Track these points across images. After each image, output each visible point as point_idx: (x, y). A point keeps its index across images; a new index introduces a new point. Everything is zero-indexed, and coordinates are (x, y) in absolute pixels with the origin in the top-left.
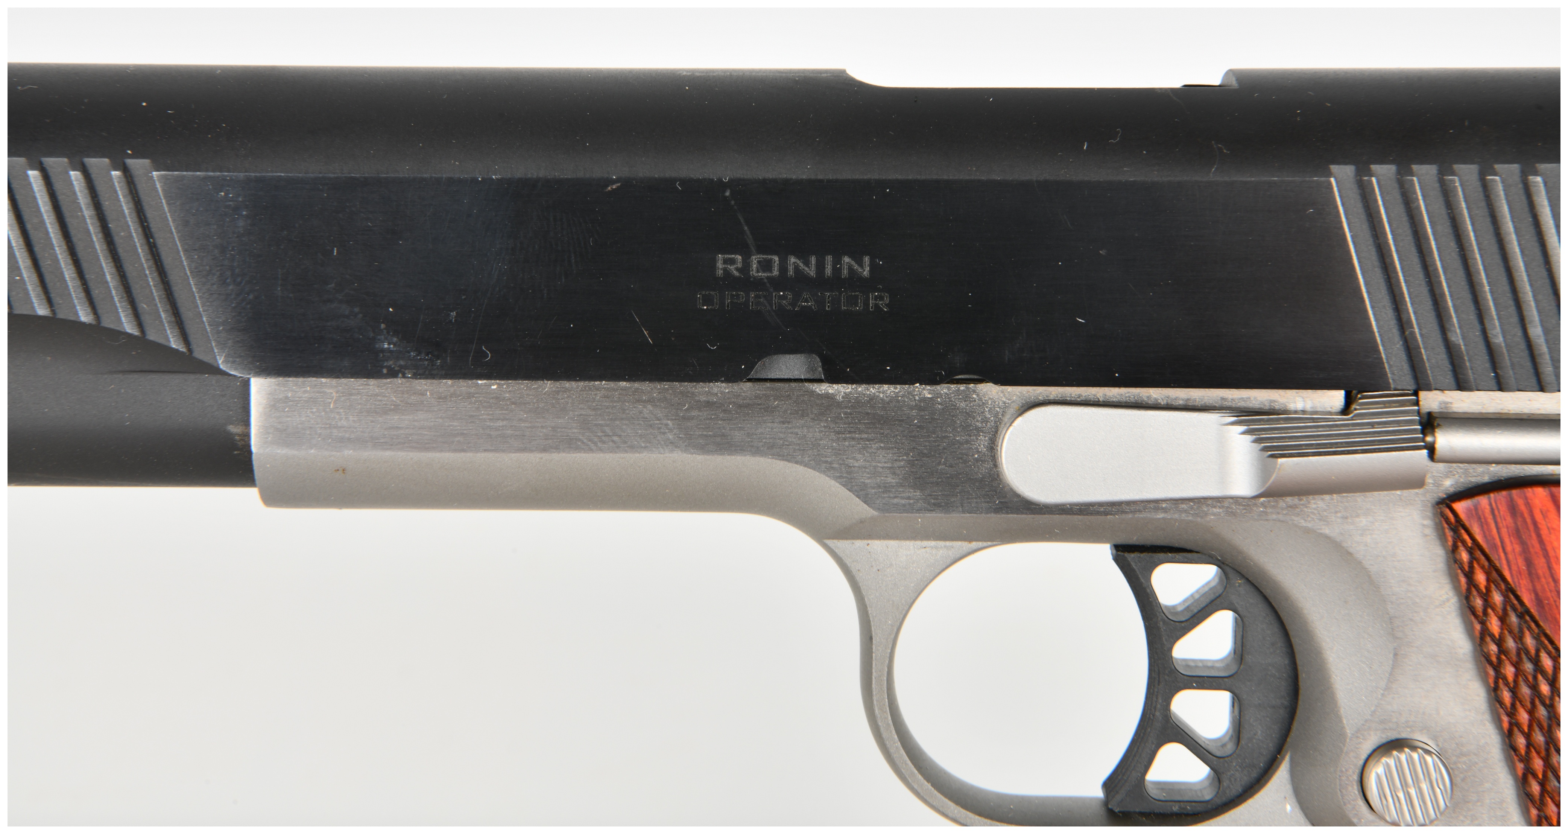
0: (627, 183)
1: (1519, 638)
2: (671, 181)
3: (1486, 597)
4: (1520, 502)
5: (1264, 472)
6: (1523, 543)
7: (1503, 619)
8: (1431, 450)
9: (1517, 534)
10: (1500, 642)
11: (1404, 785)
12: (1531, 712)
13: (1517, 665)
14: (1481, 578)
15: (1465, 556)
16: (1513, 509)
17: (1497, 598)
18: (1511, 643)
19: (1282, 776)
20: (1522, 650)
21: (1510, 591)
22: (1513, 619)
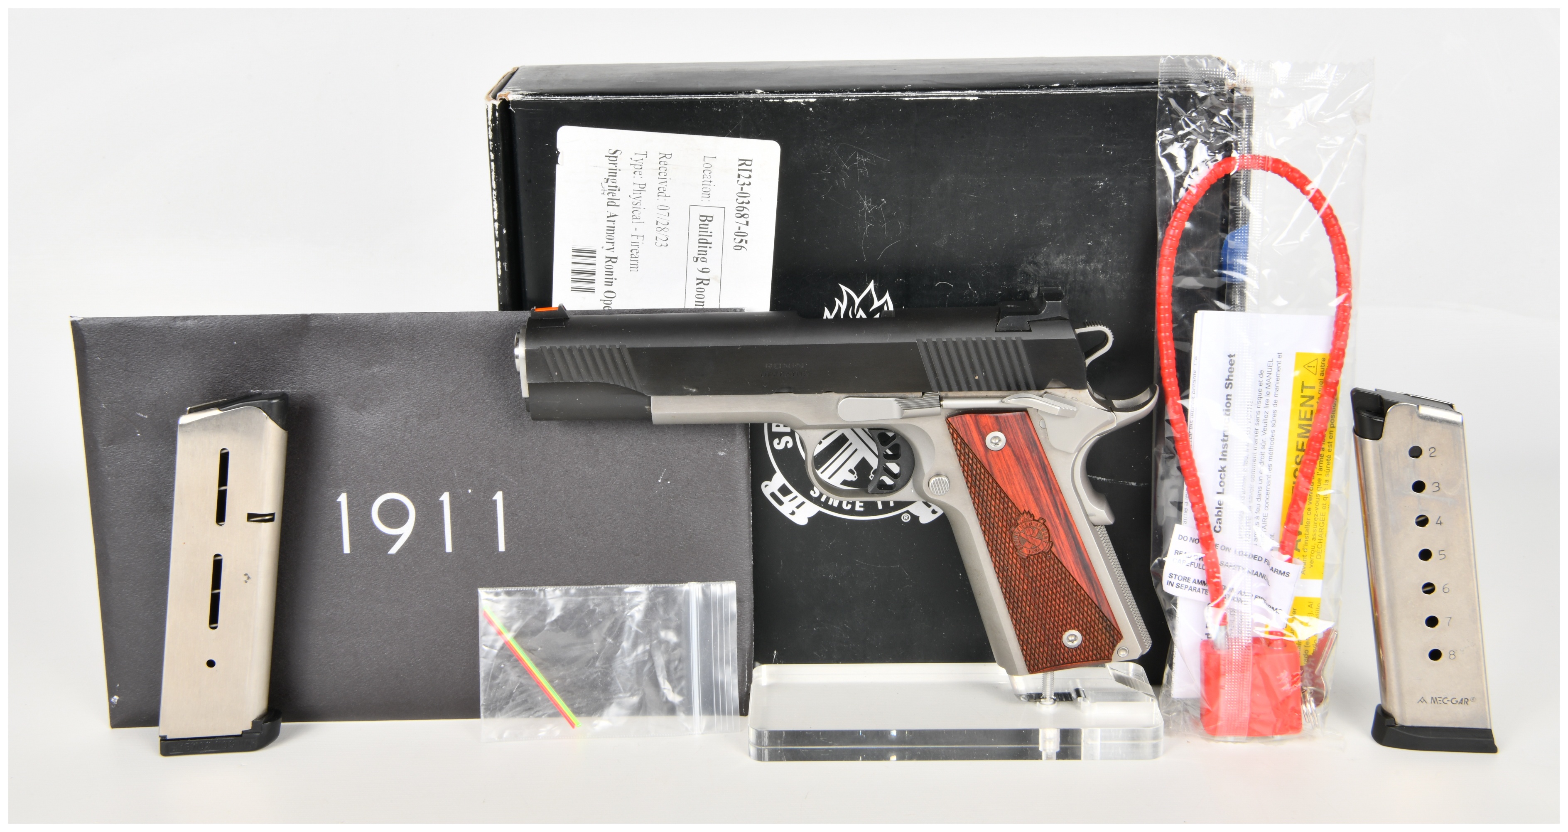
0: (743, 347)
1: (964, 450)
2: (754, 346)
3: (957, 440)
4: (963, 418)
5: (902, 413)
6: (964, 428)
7: (961, 445)
8: (941, 406)
9: (963, 425)
10: (960, 451)
11: (938, 486)
12: (968, 467)
13: (964, 456)
14: (955, 436)
15: (951, 431)
16: (962, 420)
17: (959, 440)
18: (963, 451)
19: (910, 483)
20: (965, 452)
21: (962, 439)
22: (963, 445)
